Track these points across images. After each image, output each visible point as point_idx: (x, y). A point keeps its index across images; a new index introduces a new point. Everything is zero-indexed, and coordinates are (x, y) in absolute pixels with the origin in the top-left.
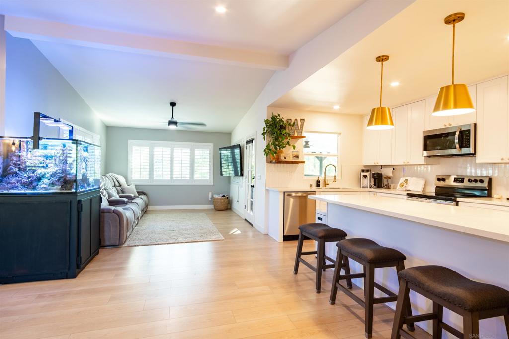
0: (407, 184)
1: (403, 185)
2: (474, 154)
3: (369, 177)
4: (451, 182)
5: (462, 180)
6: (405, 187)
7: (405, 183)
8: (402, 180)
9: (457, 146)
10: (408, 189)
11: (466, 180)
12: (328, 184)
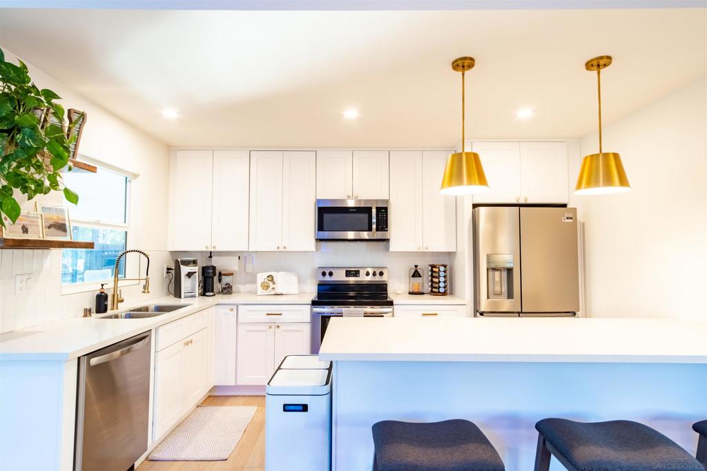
0: (274, 284)
1: (268, 287)
2: (387, 240)
3: (197, 274)
4: (340, 277)
5: (356, 273)
6: (273, 288)
7: (271, 283)
8: (262, 277)
9: (374, 226)
10: (279, 292)
11: (363, 272)
12: (122, 301)
